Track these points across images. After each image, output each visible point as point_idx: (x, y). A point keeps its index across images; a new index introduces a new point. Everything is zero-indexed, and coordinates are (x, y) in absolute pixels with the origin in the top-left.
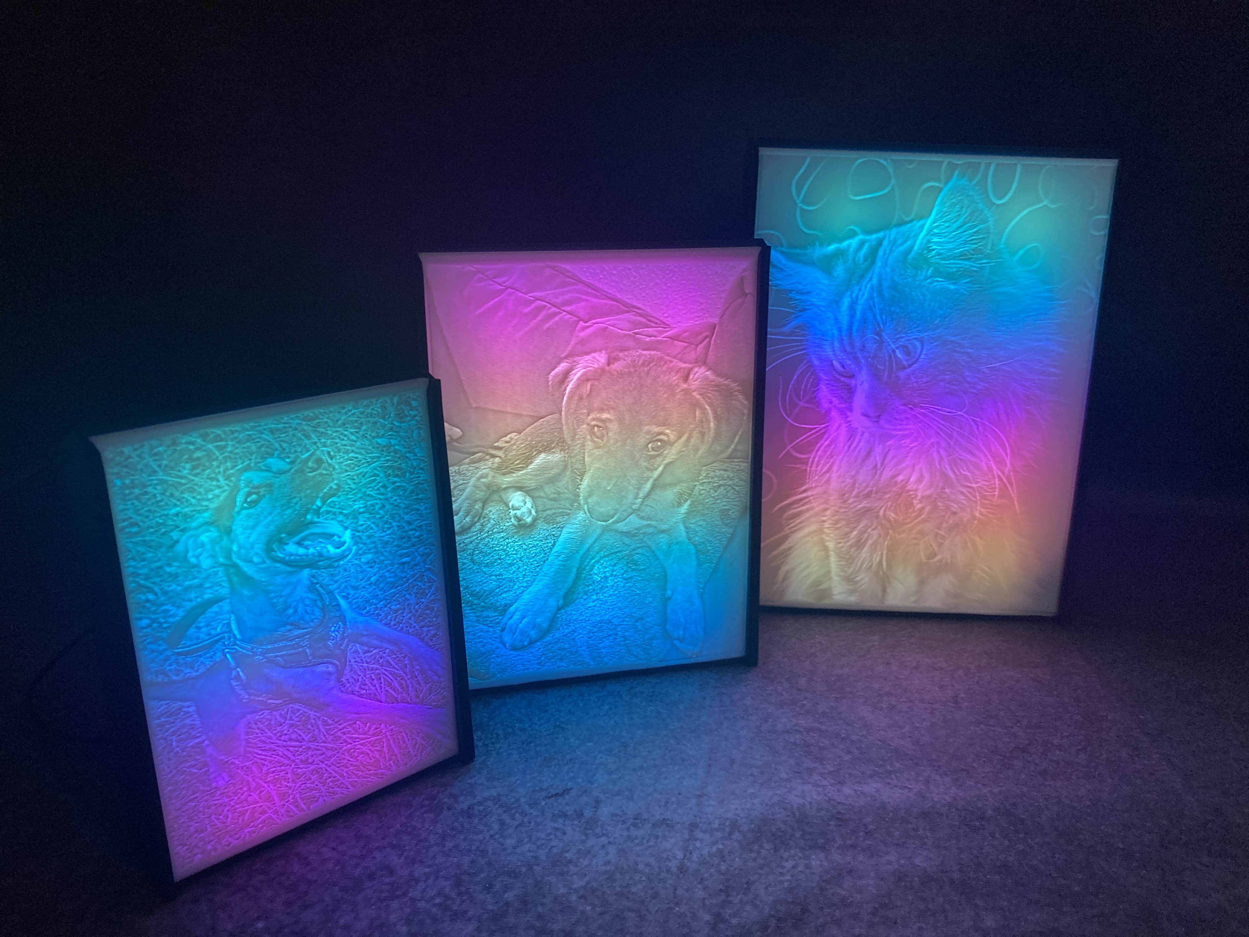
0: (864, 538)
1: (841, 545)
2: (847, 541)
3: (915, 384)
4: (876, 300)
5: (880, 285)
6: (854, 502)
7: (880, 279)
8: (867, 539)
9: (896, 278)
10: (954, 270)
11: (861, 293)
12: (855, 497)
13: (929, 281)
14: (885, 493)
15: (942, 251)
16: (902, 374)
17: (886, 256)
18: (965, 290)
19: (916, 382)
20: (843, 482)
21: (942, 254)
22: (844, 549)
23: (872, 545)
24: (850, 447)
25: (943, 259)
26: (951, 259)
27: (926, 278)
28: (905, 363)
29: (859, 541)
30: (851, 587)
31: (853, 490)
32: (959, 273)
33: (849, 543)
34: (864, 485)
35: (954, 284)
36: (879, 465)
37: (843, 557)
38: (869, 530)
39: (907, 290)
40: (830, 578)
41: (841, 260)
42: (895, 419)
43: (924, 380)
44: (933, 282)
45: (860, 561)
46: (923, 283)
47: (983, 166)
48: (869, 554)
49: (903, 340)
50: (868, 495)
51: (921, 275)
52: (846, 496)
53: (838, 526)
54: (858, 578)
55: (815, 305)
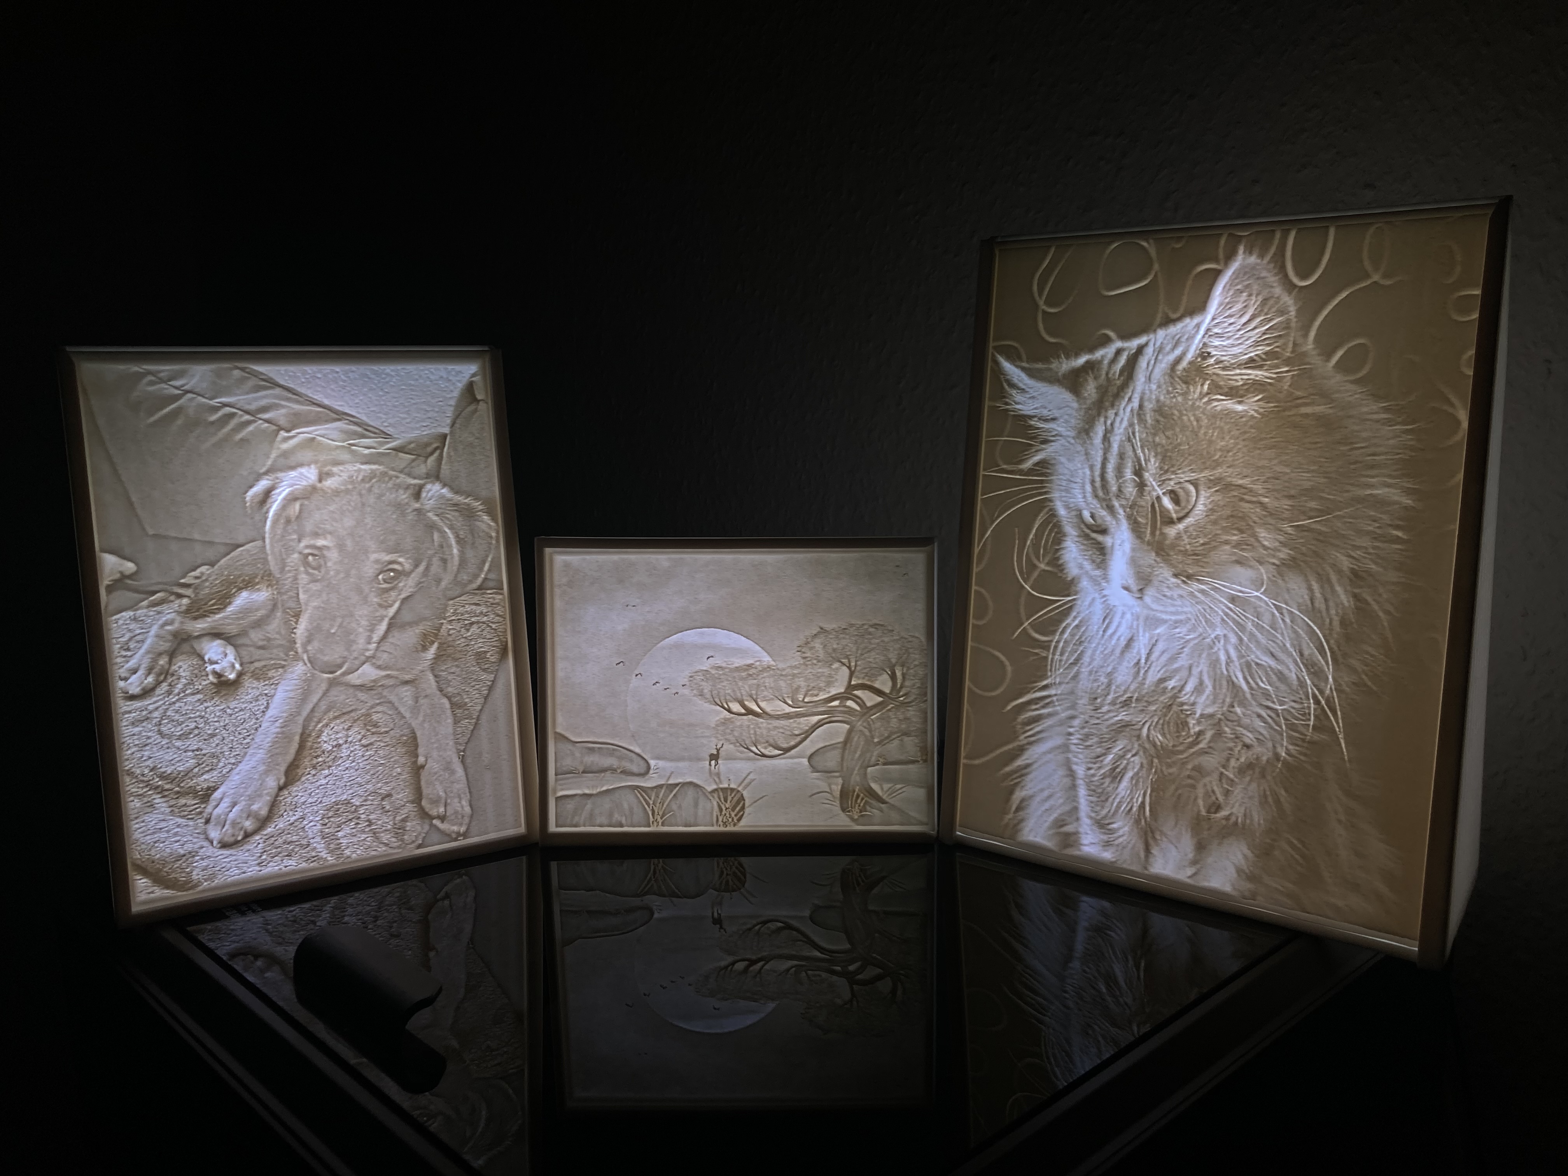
0: (1122, 767)
1: (1092, 772)
2: (1100, 768)
3: (1188, 547)
4: (1137, 428)
5: (1141, 407)
6: (1109, 711)
7: (1142, 400)
8: (1125, 768)
9: (1162, 398)
10: (1241, 383)
11: (1118, 419)
12: (1109, 704)
13: (1206, 399)
14: (1149, 703)
15: (1224, 358)
16: (1171, 532)
17: (1150, 368)
18: (1256, 411)
19: (1190, 544)
20: (1095, 680)
21: (1222, 362)
22: (1096, 778)
23: (1132, 778)
24: (1104, 631)
25: (1224, 369)
26: (1234, 368)
27: (1202, 396)
28: (1174, 516)
29: (1114, 769)
30: (1105, 837)
31: (1108, 694)
32: (1246, 387)
33: (1102, 771)
34: (1123, 688)
35: (1240, 403)
36: (1143, 661)
37: (1094, 791)
38: (1129, 756)
39: (1176, 412)
40: (1078, 819)
41: (1091, 375)
42: (1165, 596)
43: (1202, 542)
44: (1210, 401)
45: (1118, 800)
46: (1197, 403)
47: (1278, 235)
48: (1128, 792)
49: (1172, 483)
50: (1126, 703)
51: (1194, 392)
52: (1099, 700)
53: (1088, 744)
54: (1114, 826)
55: (1061, 436)
